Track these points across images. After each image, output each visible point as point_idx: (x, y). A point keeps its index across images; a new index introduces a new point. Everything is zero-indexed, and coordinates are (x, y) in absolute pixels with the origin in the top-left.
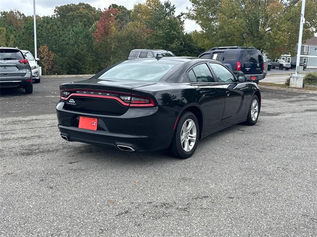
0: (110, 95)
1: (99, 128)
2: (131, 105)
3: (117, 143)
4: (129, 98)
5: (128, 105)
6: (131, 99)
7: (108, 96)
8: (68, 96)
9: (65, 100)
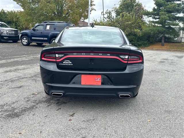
0: (110, 55)
1: (103, 84)
2: (129, 62)
3: (119, 93)
4: (127, 57)
5: (126, 62)
6: (128, 57)
7: (108, 56)
8: (61, 57)
9: (56, 62)
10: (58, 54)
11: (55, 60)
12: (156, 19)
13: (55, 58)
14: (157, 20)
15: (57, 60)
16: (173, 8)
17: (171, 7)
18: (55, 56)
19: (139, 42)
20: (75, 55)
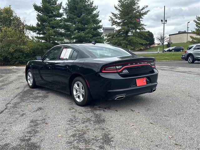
8: (120, 68)
9: (117, 72)
10: (118, 65)
11: (116, 71)
12: (40, 34)
13: (116, 69)
14: (41, 36)
15: (118, 71)
16: (57, 24)
17: (55, 23)
18: (116, 67)
19: (27, 59)
20: (129, 66)
